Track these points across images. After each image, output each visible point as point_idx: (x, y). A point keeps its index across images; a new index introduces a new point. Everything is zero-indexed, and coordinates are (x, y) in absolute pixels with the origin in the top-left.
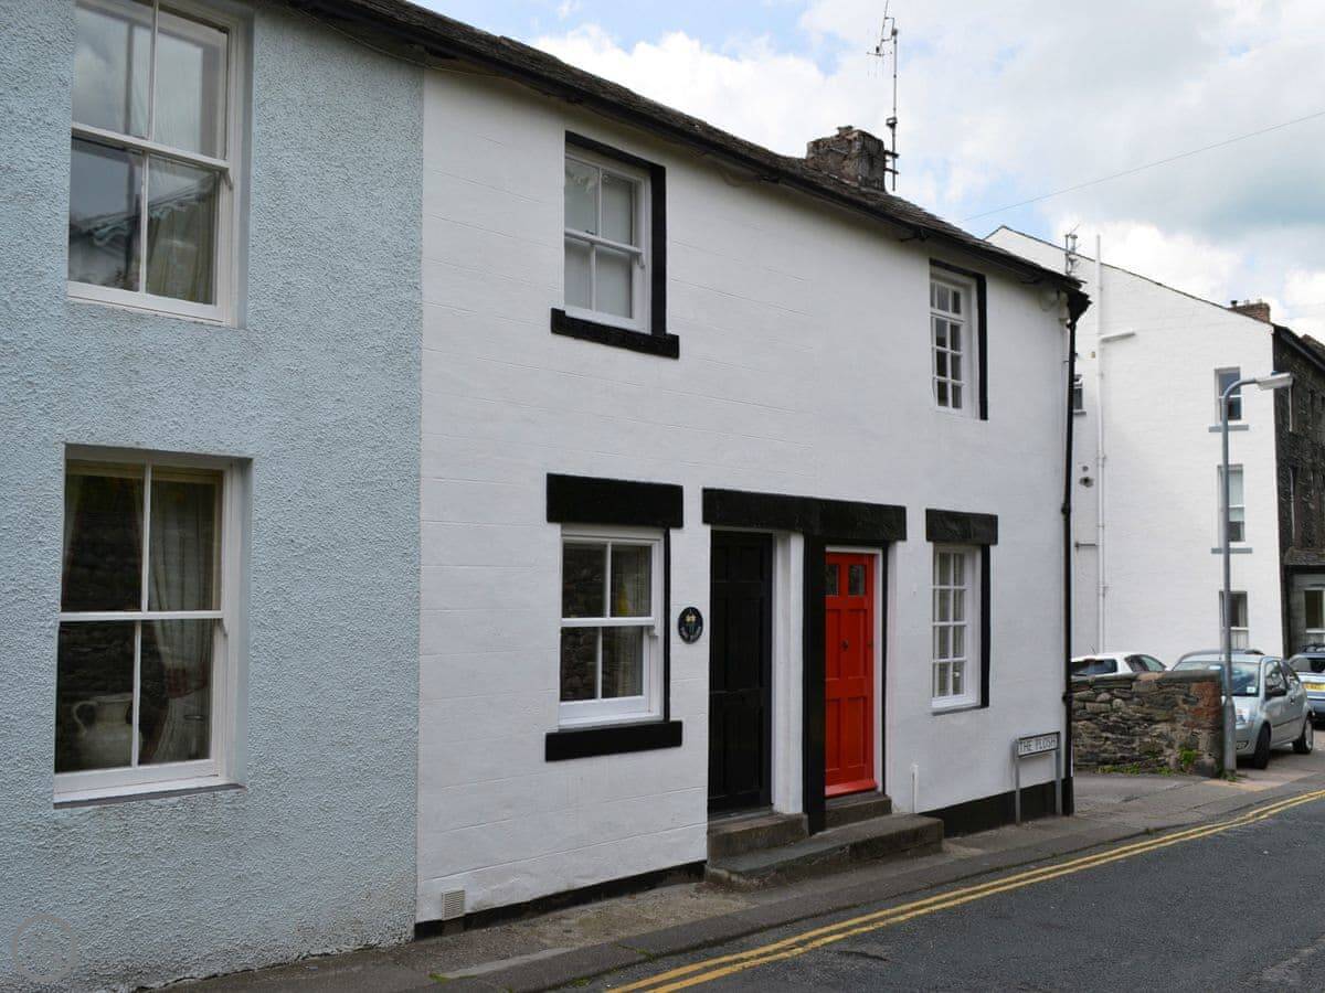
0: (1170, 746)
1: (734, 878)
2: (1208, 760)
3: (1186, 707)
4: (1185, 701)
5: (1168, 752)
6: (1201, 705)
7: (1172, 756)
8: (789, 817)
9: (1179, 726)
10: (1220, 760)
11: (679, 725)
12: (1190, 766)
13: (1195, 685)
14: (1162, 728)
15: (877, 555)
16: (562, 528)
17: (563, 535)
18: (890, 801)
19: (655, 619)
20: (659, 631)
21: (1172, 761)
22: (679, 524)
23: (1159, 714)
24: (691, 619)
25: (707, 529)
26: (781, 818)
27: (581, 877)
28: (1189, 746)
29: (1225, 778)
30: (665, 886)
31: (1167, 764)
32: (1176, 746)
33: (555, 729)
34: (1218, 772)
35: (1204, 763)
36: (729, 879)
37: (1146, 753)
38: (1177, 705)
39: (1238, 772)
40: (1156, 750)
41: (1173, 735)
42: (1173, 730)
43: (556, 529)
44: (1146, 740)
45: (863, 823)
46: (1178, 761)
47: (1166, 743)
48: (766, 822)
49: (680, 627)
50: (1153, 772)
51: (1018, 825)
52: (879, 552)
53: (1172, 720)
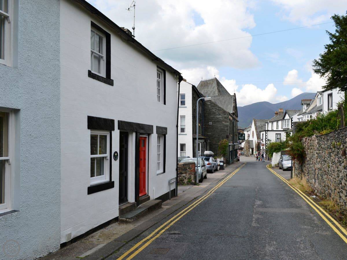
0: (185, 179)
1: (127, 220)
2: (193, 181)
3: (189, 170)
4: (189, 169)
5: (185, 180)
6: (192, 169)
7: (186, 181)
8: (132, 203)
9: (187, 174)
10: (196, 181)
11: (114, 182)
12: (190, 183)
13: (191, 165)
14: (184, 175)
15: (147, 137)
16: (91, 131)
17: (91, 133)
18: (149, 197)
19: (108, 155)
20: (109, 158)
21: (186, 182)
22: (114, 130)
23: (183, 172)
24: (116, 154)
25: (119, 131)
26: (131, 203)
27: (94, 225)
28: (189, 178)
29: (197, 185)
30: (111, 224)
31: (185, 183)
32: (187, 178)
33: (89, 186)
34: (195, 184)
35: (192, 182)
36: (126, 220)
37: (181, 181)
38: (187, 170)
39: (199, 183)
40: (183, 180)
41: (186, 176)
42: (186, 175)
43: (89, 131)
44: (181, 178)
45: (146, 203)
46: (187, 182)
47: (184, 178)
48: (128, 205)
49: (114, 157)
50: (182, 185)
51: (170, 200)
52: (147, 136)
53: (186, 173)
